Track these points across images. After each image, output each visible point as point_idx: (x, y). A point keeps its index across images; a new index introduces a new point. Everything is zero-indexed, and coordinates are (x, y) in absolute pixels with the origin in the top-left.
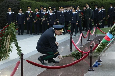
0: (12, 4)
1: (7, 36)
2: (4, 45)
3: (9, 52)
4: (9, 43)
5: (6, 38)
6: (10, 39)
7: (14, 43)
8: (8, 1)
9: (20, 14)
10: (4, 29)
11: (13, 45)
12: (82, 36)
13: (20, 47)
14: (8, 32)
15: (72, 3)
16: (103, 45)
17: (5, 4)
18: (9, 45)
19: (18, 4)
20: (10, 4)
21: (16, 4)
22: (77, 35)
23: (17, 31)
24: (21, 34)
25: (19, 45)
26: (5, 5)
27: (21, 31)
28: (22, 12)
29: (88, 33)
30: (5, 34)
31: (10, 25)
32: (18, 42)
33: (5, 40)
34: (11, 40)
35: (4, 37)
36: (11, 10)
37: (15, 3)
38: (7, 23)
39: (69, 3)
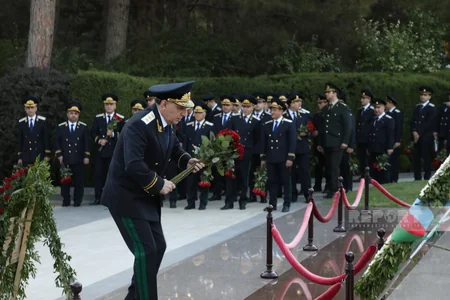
0: (40, 84)
1: (17, 214)
2: (6, 247)
3: (25, 275)
4: (25, 239)
5: (12, 219)
6: (28, 225)
7: (43, 239)
8: (26, 76)
9: (72, 125)
10: (8, 187)
11: (41, 247)
12: (315, 212)
13: (69, 258)
14: (21, 196)
15: (272, 85)
16: (398, 253)
17: (13, 87)
18: (24, 246)
19: (64, 87)
20: (32, 85)
21: (58, 86)
22: (294, 208)
23: (58, 190)
24: (72, 202)
25: (63, 250)
26: (13, 91)
27: (72, 190)
28: (80, 119)
29: (335, 200)
30: (11, 203)
31: (30, 170)
32: (60, 234)
33: (11, 228)
34: (32, 228)
35: (6, 215)
36: (36, 109)
37: (53, 84)
38: (20, 161)
39: (261, 81)
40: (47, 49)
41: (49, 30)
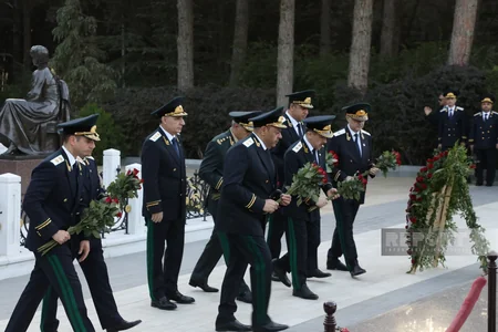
0: (459, 79)
1: (438, 190)
2: (428, 217)
4: (445, 212)
5: (434, 194)
6: (448, 199)
7: (460, 212)
8: (447, 73)
9: (486, 115)
10: (431, 167)
11: (458, 219)
13: (484, 230)
14: (441, 175)
17: (436, 82)
18: (444, 218)
19: (480, 81)
20: (452, 80)
21: (475, 80)
23: (473, 172)
24: (485, 182)
25: (478, 223)
26: (435, 86)
28: (493, 109)
30: (433, 181)
31: (449, 153)
32: (475, 209)
33: (433, 200)
34: (450, 202)
35: (429, 190)
36: (455, 100)
37: (471, 78)
38: (440, 145)
40: (467, 49)
41: (469, 33)
